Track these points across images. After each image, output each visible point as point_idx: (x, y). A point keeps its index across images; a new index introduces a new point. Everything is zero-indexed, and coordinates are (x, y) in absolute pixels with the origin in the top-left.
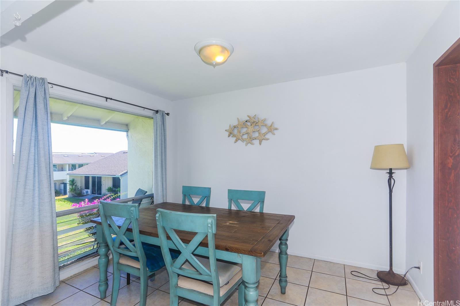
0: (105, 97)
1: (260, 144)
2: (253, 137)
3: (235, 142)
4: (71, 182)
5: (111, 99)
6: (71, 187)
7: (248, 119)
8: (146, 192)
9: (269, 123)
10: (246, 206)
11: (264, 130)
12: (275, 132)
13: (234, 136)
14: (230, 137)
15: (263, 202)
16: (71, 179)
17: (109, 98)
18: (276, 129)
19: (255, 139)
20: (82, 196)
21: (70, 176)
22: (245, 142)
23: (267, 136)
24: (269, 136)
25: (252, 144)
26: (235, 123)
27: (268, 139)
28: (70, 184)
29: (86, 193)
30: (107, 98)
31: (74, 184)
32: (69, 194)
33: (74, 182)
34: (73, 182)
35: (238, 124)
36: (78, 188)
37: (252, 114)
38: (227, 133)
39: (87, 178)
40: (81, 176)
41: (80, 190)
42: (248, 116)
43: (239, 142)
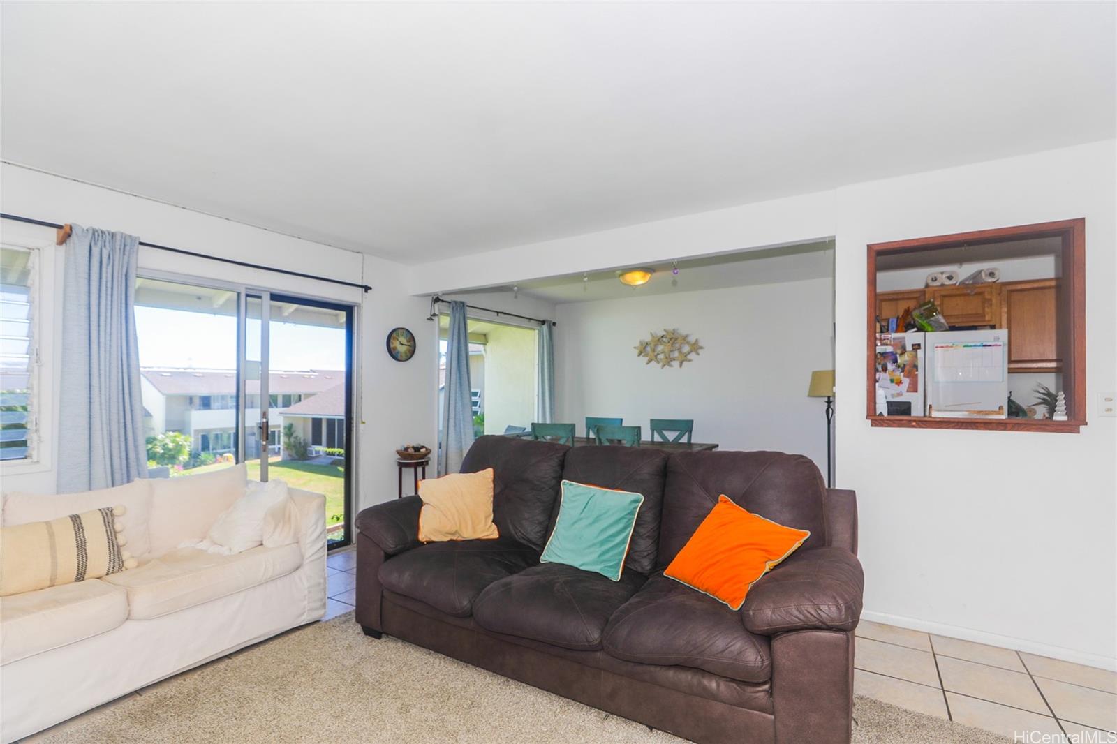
0: (496, 312)
1: (681, 366)
2: (671, 357)
3: (647, 363)
4: (287, 430)
5: (505, 314)
6: (287, 440)
7: (664, 333)
8: (525, 429)
9: (692, 339)
10: (671, 436)
11: (686, 349)
12: (700, 351)
13: (646, 355)
14: (641, 356)
15: (691, 432)
16: (287, 424)
17: (502, 313)
18: (701, 348)
19: (674, 360)
20: (308, 459)
21: (284, 417)
22: (661, 364)
23: (689, 357)
24: (692, 356)
25: (671, 366)
26: (648, 338)
27: (690, 361)
28: (286, 435)
29: (316, 453)
30: (498, 313)
31: (292, 434)
32: (284, 454)
33: (293, 430)
34: (290, 430)
35: (652, 340)
36: (300, 443)
37: (670, 328)
38: (637, 352)
39: (317, 423)
40: (304, 418)
41: (303, 447)
42: (665, 330)
43: (653, 363)
